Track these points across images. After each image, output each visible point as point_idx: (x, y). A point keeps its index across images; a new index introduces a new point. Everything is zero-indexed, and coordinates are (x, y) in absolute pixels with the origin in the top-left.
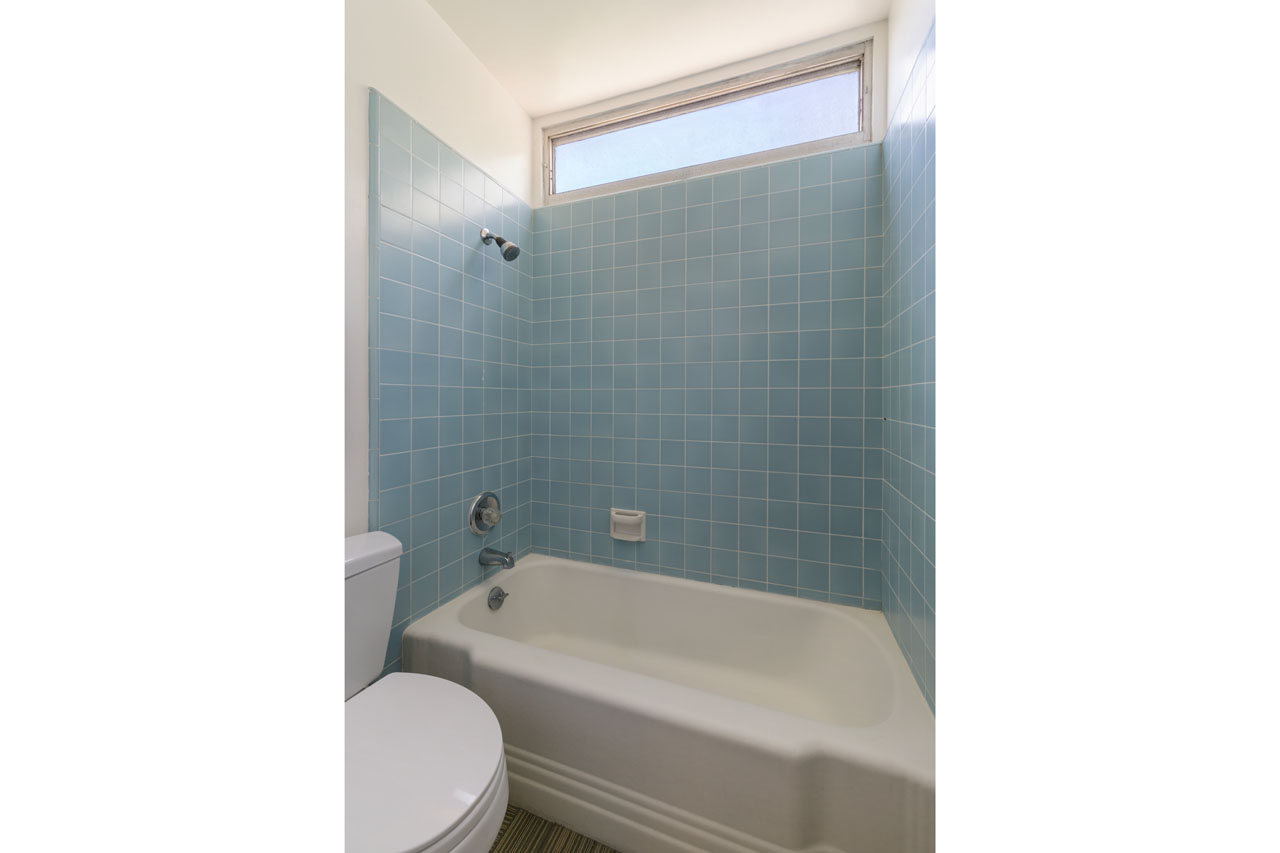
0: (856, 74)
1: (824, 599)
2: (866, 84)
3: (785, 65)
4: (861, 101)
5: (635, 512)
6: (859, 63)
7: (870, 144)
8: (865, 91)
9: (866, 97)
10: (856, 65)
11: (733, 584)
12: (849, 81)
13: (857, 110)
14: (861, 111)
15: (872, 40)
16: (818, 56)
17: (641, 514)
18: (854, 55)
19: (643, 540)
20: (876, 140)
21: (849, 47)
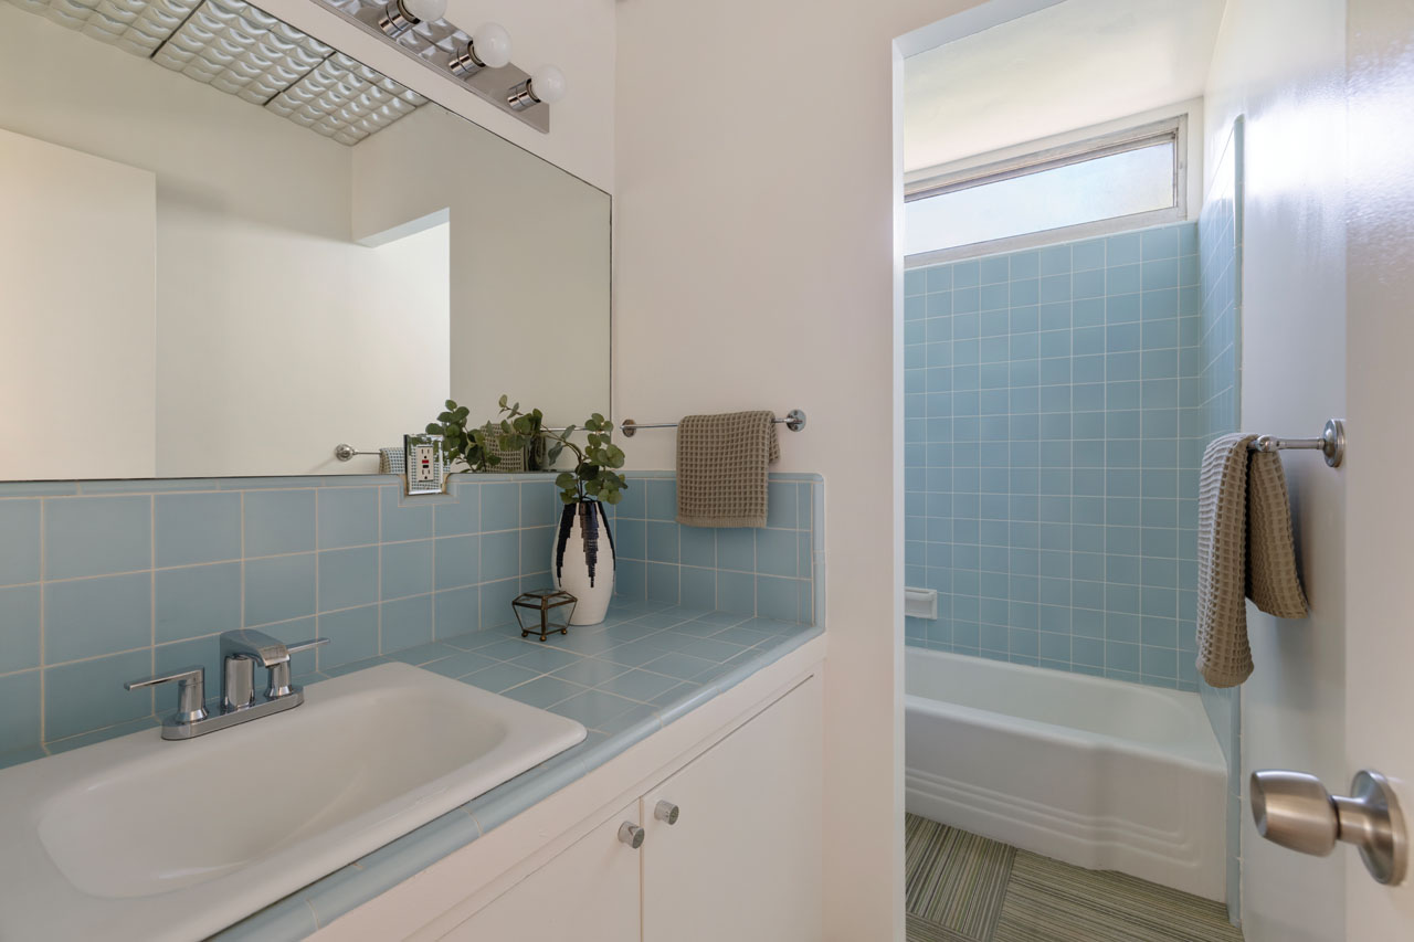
0: (1171, 145)
1: (1134, 679)
2: (1181, 159)
3: (1090, 140)
4: (1176, 175)
5: (927, 590)
6: (1173, 135)
7: (1184, 222)
8: (1179, 166)
9: (1181, 172)
10: (1170, 137)
11: (1034, 663)
12: (1164, 151)
13: (1171, 183)
14: (1175, 185)
15: (1187, 115)
16: (1127, 131)
17: (933, 592)
18: (1169, 128)
19: (934, 617)
20: (1191, 218)
21: (1161, 122)
